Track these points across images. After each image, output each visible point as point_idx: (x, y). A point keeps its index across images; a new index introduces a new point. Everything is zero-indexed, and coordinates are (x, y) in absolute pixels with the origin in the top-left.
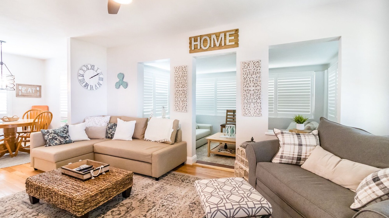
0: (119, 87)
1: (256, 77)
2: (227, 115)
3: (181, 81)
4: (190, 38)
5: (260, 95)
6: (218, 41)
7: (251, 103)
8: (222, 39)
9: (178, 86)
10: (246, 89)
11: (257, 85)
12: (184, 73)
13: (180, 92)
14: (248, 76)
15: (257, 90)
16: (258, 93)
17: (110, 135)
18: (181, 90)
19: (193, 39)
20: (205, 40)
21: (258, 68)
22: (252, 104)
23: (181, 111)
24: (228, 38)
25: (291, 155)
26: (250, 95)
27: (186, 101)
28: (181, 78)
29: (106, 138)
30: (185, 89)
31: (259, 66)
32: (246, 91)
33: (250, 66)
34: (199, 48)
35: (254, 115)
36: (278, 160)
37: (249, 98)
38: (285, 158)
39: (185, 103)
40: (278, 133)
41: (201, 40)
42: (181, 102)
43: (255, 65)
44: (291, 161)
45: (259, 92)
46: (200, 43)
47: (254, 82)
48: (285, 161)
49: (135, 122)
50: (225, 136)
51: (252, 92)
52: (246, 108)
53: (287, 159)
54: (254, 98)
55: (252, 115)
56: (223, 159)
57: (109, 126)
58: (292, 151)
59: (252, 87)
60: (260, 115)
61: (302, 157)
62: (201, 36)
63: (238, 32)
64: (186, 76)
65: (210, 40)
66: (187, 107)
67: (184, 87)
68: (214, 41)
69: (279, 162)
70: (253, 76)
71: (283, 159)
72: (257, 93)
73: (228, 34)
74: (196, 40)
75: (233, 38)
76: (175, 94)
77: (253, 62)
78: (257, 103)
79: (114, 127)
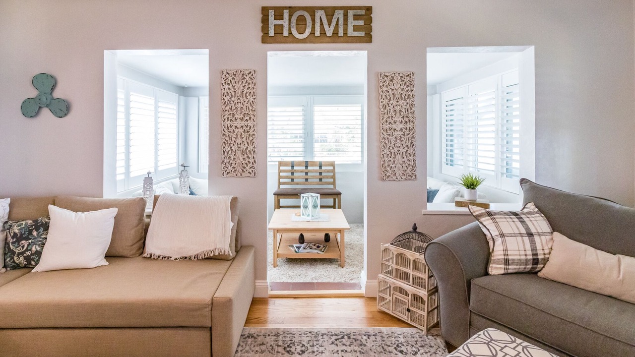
0: (37, 114)
1: (405, 104)
2: (280, 171)
3: (239, 105)
4: (265, 10)
5: (413, 140)
6: (329, 25)
7: (396, 154)
8: (339, 23)
9: (231, 117)
10: (387, 126)
11: (407, 120)
12: (247, 87)
13: (236, 130)
14: (391, 102)
15: (408, 129)
16: (410, 136)
17: (22, 259)
18: (239, 127)
19: (271, 13)
20: (301, 20)
21: (409, 88)
22: (399, 156)
23: (239, 175)
24: (351, 23)
25: (523, 255)
26: (395, 140)
27: (252, 152)
28: (241, 98)
29: (4, 270)
30: (250, 123)
31: (411, 84)
32: (388, 131)
33: (395, 82)
34: (286, 33)
35: (402, 178)
36: (501, 268)
37: (392, 145)
38: (514, 263)
39: (250, 156)
40: (481, 214)
41: (290, 16)
42: (239, 153)
43: (403, 81)
44: (524, 267)
45: (411, 134)
46: (289, 24)
47: (402, 113)
48: (515, 269)
49: (114, 211)
50: (299, 217)
51: (398, 133)
52: (386, 164)
53: (517, 265)
54: (403, 144)
55: (399, 178)
56: (305, 266)
57: (17, 231)
58: (522, 248)
59: (398, 123)
60: (414, 177)
61: (540, 257)
62: (292, 10)
63: (372, 13)
64: (252, 93)
65: (313, 20)
66: (255, 165)
67: (248, 118)
68: (322, 24)
69: (502, 272)
70: (401, 102)
71: (510, 267)
72: (408, 136)
73: (351, 13)
74: (279, 16)
75: (361, 23)
76: (224, 134)
77: (401, 75)
78: (408, 155)
79: (35, 233)
